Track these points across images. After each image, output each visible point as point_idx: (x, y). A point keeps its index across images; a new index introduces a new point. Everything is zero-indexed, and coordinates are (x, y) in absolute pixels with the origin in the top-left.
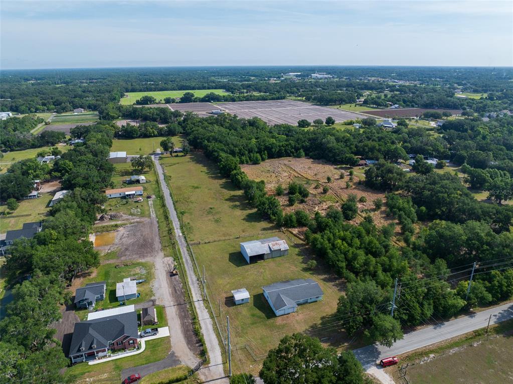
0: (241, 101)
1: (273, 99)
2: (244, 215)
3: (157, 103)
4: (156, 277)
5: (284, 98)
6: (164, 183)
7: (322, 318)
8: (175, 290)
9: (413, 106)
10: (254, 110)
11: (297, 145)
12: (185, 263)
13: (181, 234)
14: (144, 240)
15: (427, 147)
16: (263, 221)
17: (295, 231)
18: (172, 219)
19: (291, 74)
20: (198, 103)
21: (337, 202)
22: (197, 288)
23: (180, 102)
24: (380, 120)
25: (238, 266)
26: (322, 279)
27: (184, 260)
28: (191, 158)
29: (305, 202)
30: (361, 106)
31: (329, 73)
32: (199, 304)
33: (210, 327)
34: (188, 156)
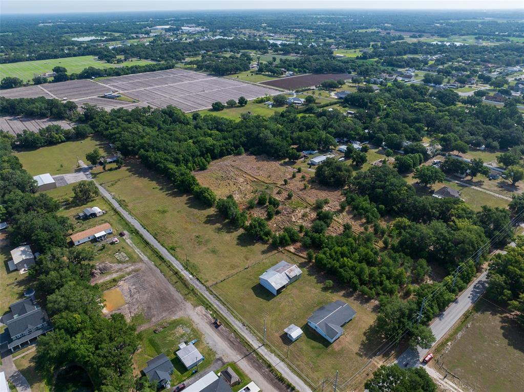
0: (127, 74)
1: (161, 69)
2: (235, 239)
3: (25, 86)
4: (204, 333)
5: (172, 67)
6: (124, 212)
7: (365, 334)
8: (231, 341)
9: (305, 72)
10: (150, 88)
11: (236, 143)
12: (218, 309)
13: (191, 276)
14: (159, 292)
15: (349, 132)
16: (256, 243)
17: (291, 248)
18: (168, 259)
19: (158, 27)
20: (76, 81)
21: (307, 207)
22: (249, 334)
23: (53, 82)
24: (285, 92)
25: (269, 301)
26: (343, 296)
27: (215, 306)
28: (130, 171)
29: (280, 213)
30: (257, 74)
31: (198, 25)
32: (263, 350)
33: (288, 370)
34: (124, 168)
